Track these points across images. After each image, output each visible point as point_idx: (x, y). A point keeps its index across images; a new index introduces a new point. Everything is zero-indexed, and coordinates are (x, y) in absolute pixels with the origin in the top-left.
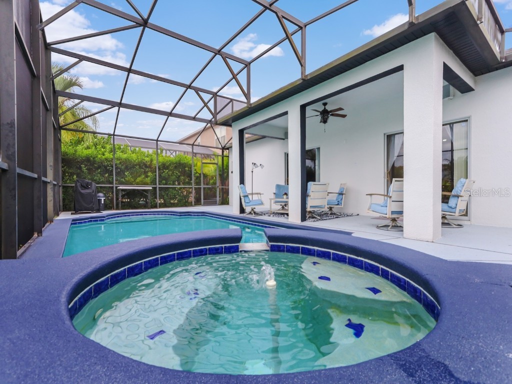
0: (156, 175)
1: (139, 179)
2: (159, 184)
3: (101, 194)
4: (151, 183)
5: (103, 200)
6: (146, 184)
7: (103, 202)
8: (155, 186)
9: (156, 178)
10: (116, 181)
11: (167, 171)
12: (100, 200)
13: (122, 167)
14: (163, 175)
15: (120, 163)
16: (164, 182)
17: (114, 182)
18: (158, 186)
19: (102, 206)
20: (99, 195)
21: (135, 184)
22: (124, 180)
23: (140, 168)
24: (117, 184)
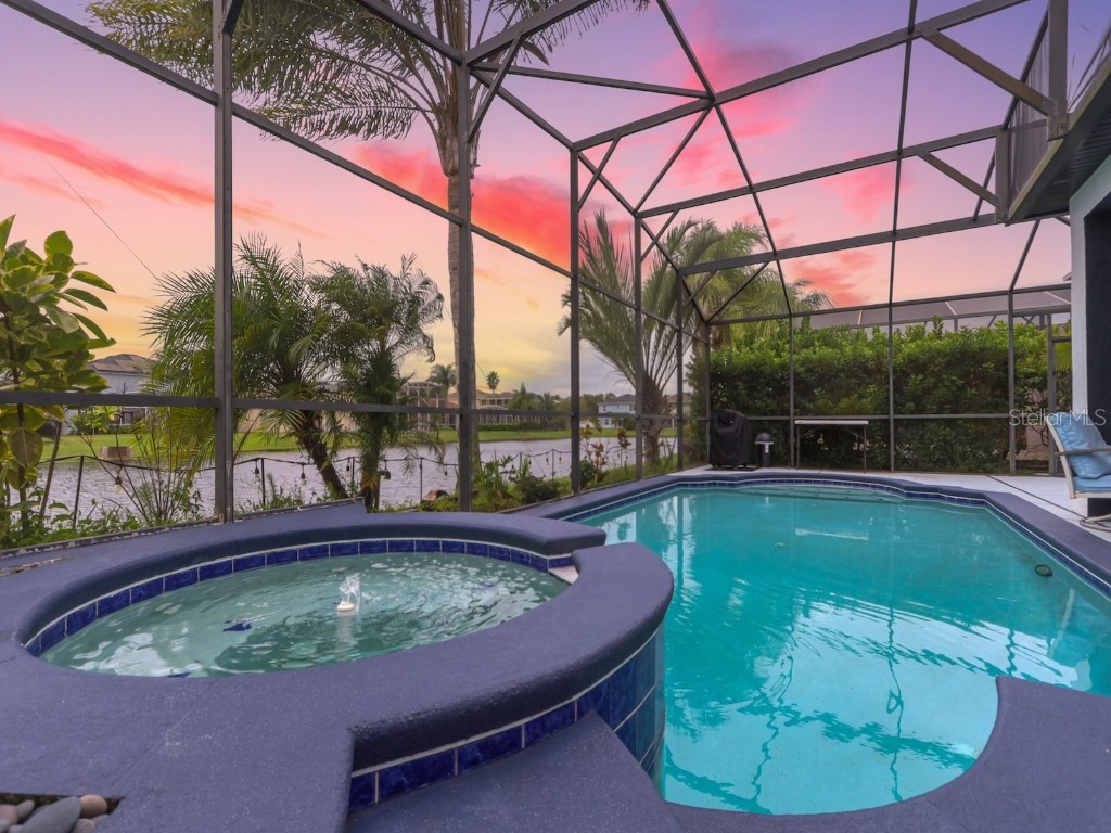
0: (888, 390)
1: (844, 402)
2: (895, 412)
3: (765, 436)
4: (876, 409)
5: (767, 447)
6: (859, 413)
7: (767, 451)
8: (885, 417)
9: (888, 398)
10: (796, 407)
11: (921, 377)
12: (762, 447)
13: (812, 379)
14: (908, 389)
15: (810, 370)
16: (911, 405)
17: (792, 410)
18: (892, 416)
19: (765, 459)
20: (759, 437)
21: (836, 414)
22: (811, 406)
23: (849, 377)
24: (795, 414)
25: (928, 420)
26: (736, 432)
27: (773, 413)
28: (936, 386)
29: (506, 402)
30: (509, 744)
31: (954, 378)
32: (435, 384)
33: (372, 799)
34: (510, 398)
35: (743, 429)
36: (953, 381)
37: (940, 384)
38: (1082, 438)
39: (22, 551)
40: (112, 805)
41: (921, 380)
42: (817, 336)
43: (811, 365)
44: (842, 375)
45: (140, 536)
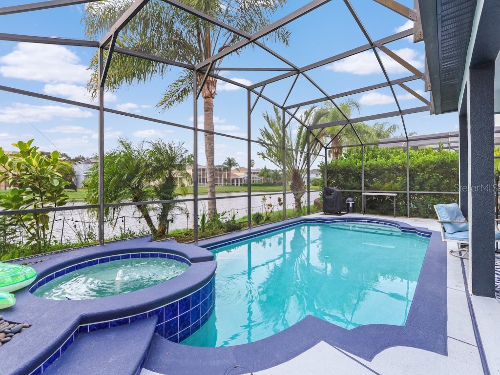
0: (407, 180)
1: (387, 185)
2: (410, 190)
3: (350, 199)
4: (401, 188)
5: (351, 204)
7: (351, 206)
8: (405, 192)
9: (407, 183)
10: (365, 186)
12: (349, 204)
13: (373, 173)
14: (417, 179)
15: (372, 169)
16: (418, 187)
17: (363, 188)
18: (408, 192)
19: (350, 210)
20: (348, 199)
21: (384, 190)
22: (372, 186)
23: (390, 173)
24: (365, 190)
25: (426, 194)
26: (334, 198)
27: (355, 188)
28: (429, 178)
29: (257, 173)
30: (125, 322)
31: (438, 175)
32: (226, 166)
33: (87, 331)
34: (260, 171)
35: (337, 196)
36: (438, 176)
37: (432, 177)
38: (447, 216)
39: (40, 255)
40: (30, 326)
41: (422, 175)
42: (379, 152)
43: (373, 167)
44: (386, 172)
45: (74, 250)
